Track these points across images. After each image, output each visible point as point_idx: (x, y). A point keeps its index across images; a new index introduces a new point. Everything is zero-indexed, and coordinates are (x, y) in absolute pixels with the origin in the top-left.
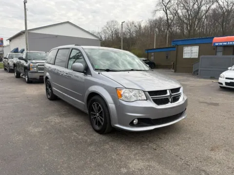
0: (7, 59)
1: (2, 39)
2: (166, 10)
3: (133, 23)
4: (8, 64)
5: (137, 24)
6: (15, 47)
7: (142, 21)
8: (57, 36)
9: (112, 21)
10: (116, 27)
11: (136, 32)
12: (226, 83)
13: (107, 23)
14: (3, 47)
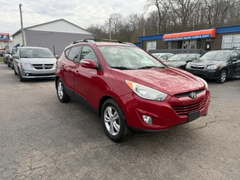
1: (8, 34)
3: (136, 16)
5: (140, 17)
7: (145, 13)
8: (52, 33)
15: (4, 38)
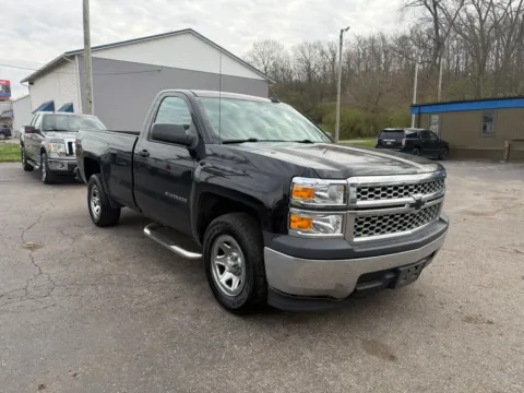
0: (38, 132)
1: (8, 82)
4: (43, 150)
5: (326, 48)
6: (48, 100)
8: (160, 69)
9: (266, 43)
10: (275, 55)
13: (255, 46)
14: (12, 102)
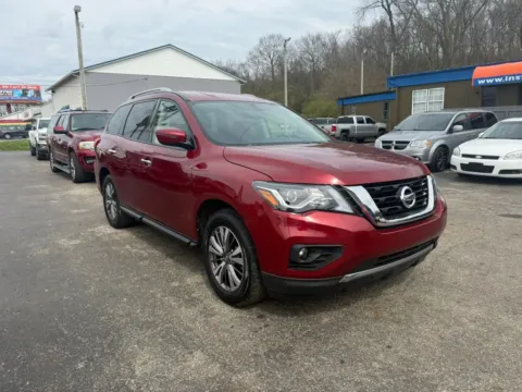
1: (37, 88)
2: (389, 6)
3: (318, 38)
5: (327, 40)
7: (340, 32)
8: (146, 78)
9: (272, 37)
11: (327, 57)
12: (463, 166)
13: (261, 41)
15: (29, 95)
